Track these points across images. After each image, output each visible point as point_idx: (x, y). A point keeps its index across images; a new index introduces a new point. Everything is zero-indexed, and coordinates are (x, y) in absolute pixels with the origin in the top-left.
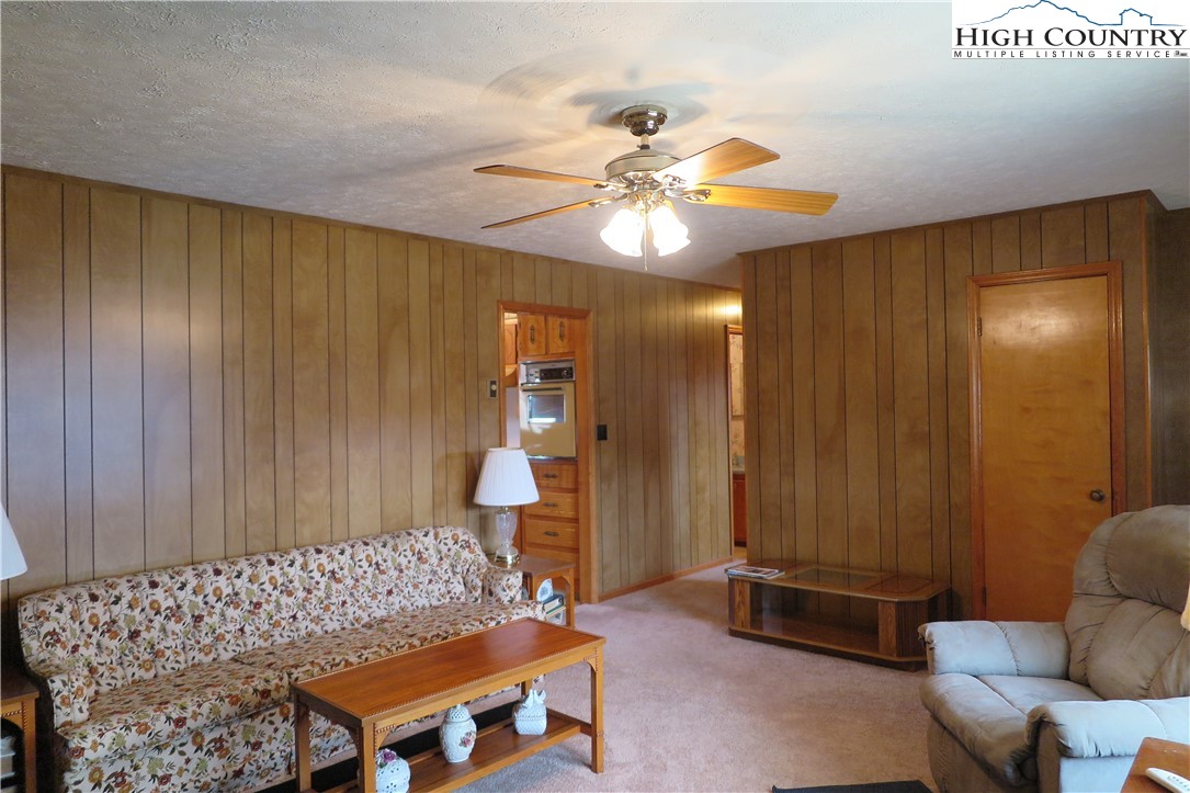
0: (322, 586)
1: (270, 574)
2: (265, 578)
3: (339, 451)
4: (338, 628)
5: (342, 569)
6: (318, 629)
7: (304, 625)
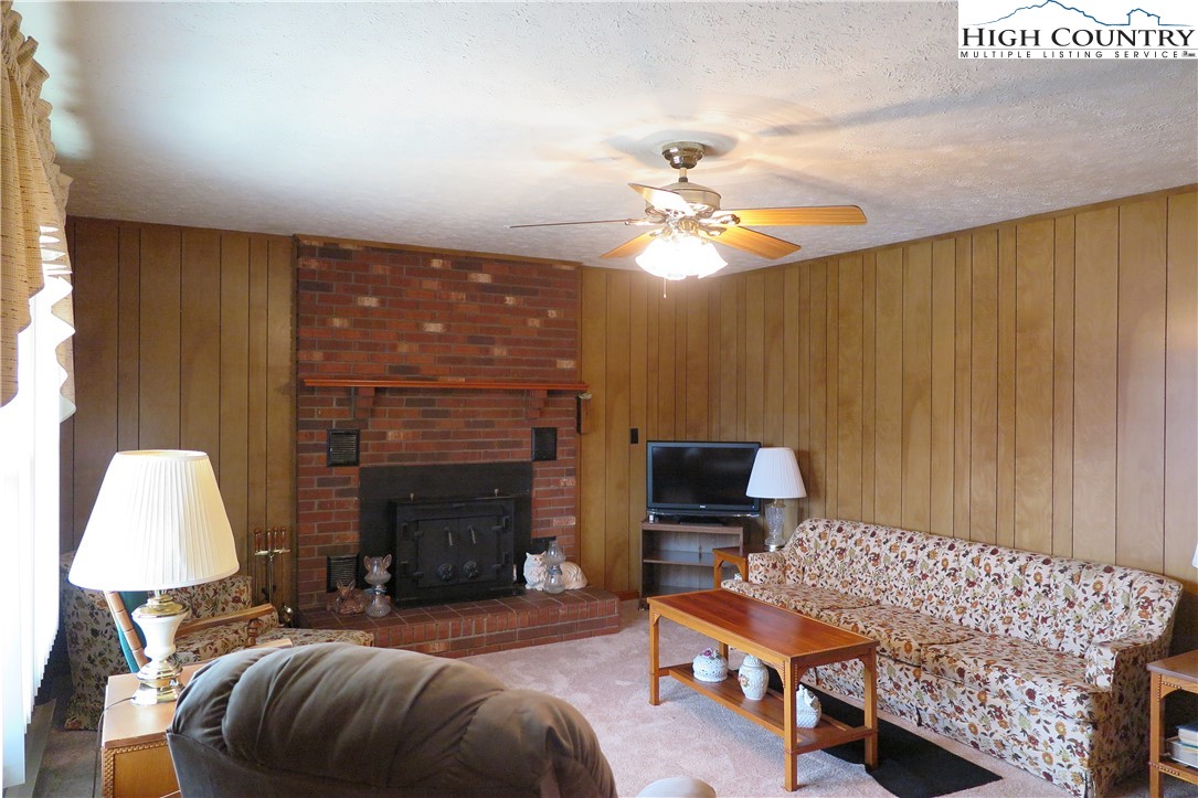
0: (983, 584)
1: (945, 556)
2: (940, 558)
3: (1063, 461)
4: (973, 627)
5: (1006, 576)
6: (956, 619)
7: (949, 609)
